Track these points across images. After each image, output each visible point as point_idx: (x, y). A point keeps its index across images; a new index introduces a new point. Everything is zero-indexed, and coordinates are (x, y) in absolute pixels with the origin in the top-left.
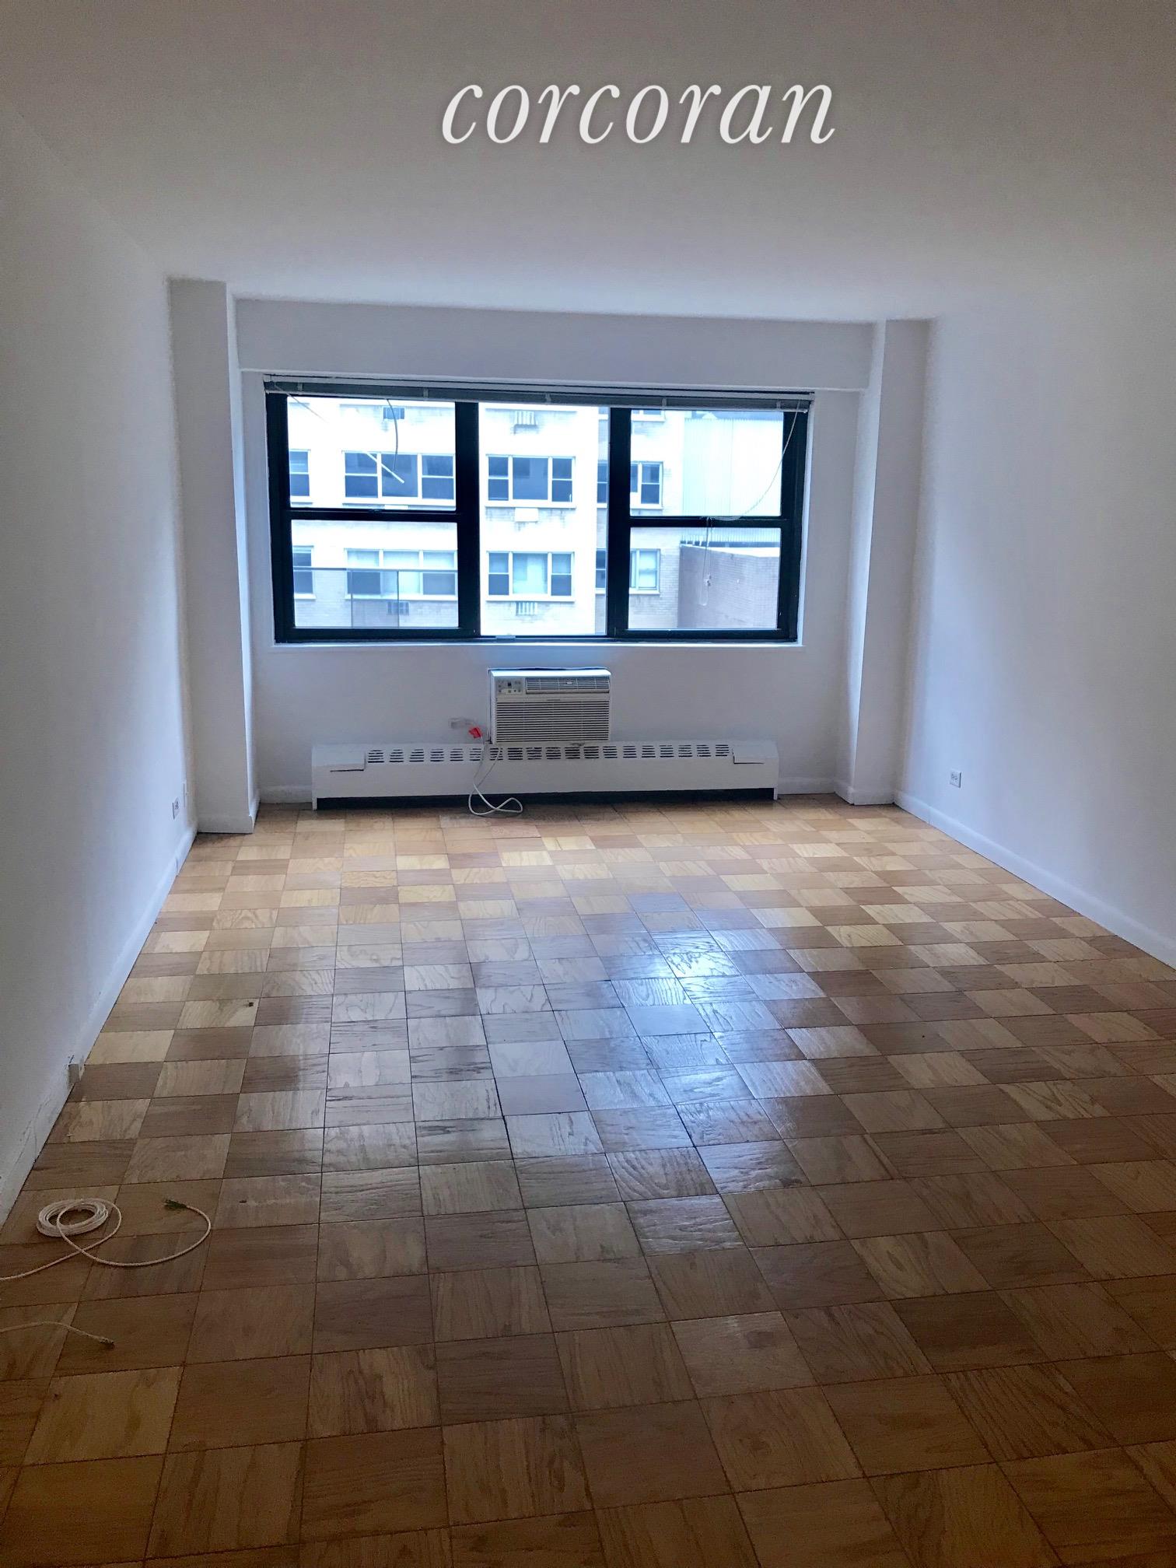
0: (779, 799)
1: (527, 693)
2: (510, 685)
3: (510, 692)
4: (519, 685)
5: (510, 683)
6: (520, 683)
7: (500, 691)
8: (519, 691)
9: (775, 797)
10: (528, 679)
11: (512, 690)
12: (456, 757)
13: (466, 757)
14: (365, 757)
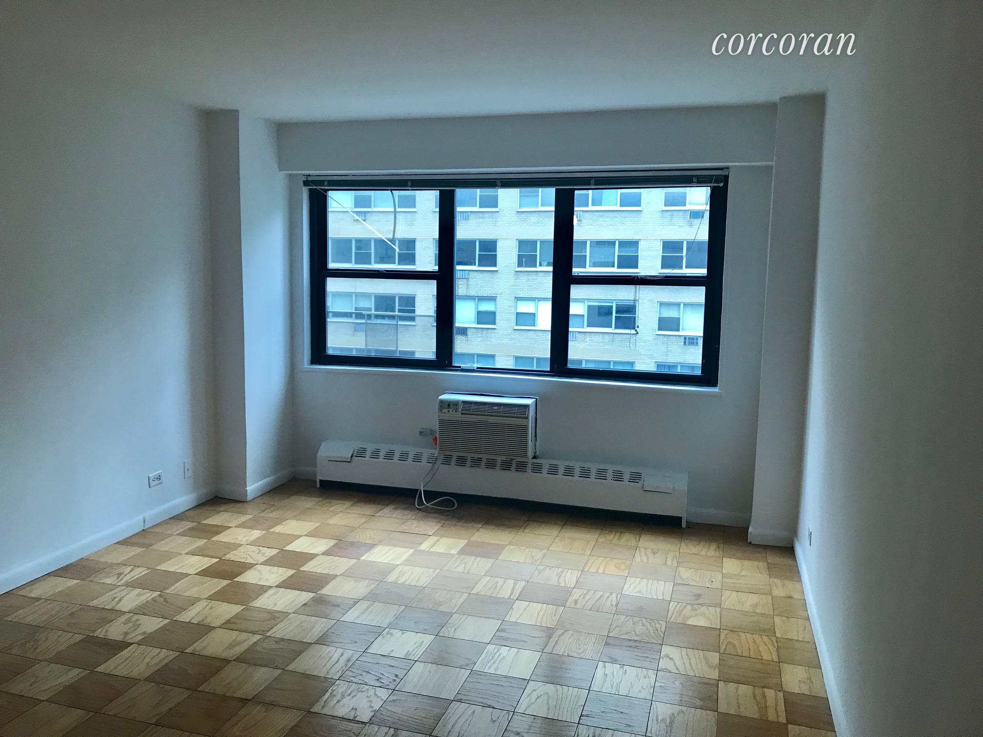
0: (688, 527)
1: (462, 414)
2: (449, 405)
3: (449, 411)
4: (456, 407)
5: (450, 405)
6: (457, 405)
7: (441, 410)
8: (456, 411)
9: (684, 525)
10: (464, 402)
11: (451, 410)
12: (417, 458)
13: (424, 459)
14: (354, 451)
